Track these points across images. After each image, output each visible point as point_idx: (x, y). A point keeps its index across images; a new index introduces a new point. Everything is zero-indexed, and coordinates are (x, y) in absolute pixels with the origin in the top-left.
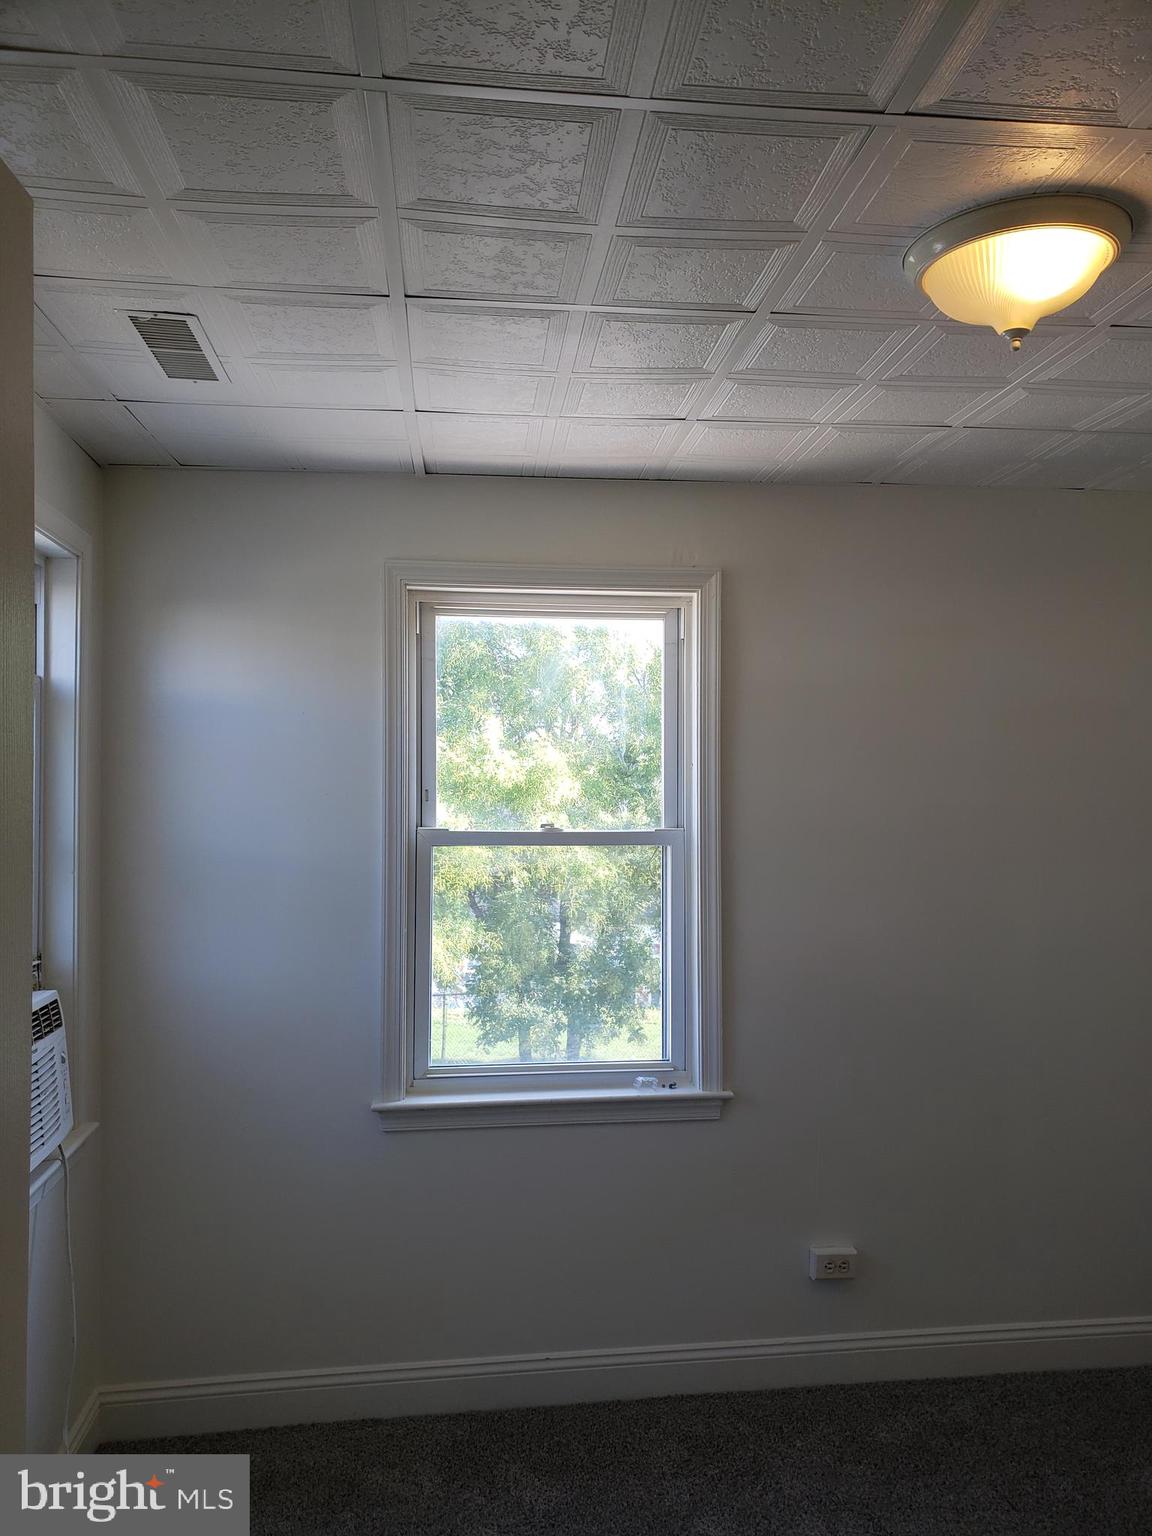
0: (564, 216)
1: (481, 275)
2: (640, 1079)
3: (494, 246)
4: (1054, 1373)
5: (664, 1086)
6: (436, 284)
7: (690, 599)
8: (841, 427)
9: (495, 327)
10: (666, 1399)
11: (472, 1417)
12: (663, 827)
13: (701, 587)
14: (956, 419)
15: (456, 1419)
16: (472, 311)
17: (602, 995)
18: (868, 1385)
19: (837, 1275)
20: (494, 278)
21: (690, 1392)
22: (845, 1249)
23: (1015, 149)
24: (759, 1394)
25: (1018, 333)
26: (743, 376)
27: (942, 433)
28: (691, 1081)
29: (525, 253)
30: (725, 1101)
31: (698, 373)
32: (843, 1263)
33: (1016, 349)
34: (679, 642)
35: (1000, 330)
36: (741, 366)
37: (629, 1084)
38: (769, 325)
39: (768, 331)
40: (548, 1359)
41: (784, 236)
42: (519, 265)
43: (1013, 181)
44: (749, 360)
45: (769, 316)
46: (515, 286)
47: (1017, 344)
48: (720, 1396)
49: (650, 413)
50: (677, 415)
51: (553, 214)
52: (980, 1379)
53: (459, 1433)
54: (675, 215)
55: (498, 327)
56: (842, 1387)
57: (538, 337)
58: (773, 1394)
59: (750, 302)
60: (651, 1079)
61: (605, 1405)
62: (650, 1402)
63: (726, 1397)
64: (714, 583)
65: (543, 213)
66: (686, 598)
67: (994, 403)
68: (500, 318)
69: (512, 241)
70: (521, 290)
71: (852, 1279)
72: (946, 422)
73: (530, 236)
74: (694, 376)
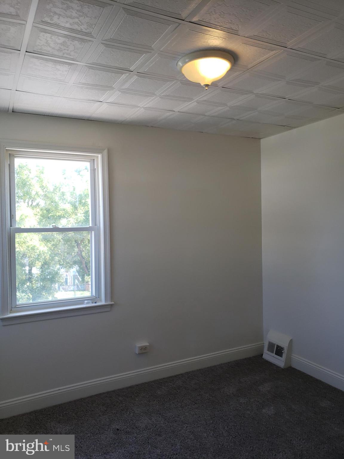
0: (86, 34)
1: (53, 48)
2: (86, 301)
3: (62, 40)
4: (200, 369)
5: (93, 303)
6: (37, 49)
7: (98, 157)
8: (145, 108)
9: (52, 66)
10: (96, 395)
11: (35, 412)
12: (91, 225)
13: (101, 153)
14: (176, 109)
15: (30, 413)
16: (47, 60)
17: (43, 288)
18: (153, 381)
19: (144, 351)
20: (58, 50)
21: (103, 392)
22: (145, 344)
23: (213, 36)
24: (123, 389)
25: (207, 85)
26: (124, 91)
27: (171, 113)
28: (101, 301)
29: (71, 44)
30: (111, 305)
31: (111, 88)
32: (145, 348)
33: (206, 90)
34: (94, 170)
35: (202, 84)
36: (124, 87)
37: (83, 303)
38: (135, 76)
39: (135, 77)
40: (59, 390)
41: (147, 50)
42: (67, 47)
43: (210, 45)
44: (127, 86)
45: (136, 73)
46: (64, 54)
47: (207, 88)
48: (112, 391)
49: (92, 99)
50: (100, 100)
51: (84, 33)
52: (182, 374)
53: (32, 417)
54: (119, 39)
55: (53, 66)
56: (146, 383)
57: (66, 71)
58: (127, 388)
59: (132, 69)
60: (89, 301)
61: (78, 400)
62: (91, 397)
63: (114, 391)
64: (105, 152)
65: (81, 32)
66: (97, 156)
67: (187, 106)
68: (55, 63)
69: (68, 39)
70: (65, 55)
71: (148, 352)
72: (174, 110)
73: (74, 38)
74: (109, 89)
